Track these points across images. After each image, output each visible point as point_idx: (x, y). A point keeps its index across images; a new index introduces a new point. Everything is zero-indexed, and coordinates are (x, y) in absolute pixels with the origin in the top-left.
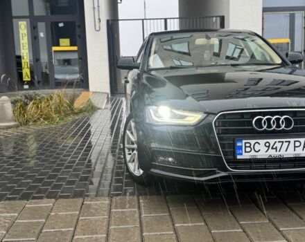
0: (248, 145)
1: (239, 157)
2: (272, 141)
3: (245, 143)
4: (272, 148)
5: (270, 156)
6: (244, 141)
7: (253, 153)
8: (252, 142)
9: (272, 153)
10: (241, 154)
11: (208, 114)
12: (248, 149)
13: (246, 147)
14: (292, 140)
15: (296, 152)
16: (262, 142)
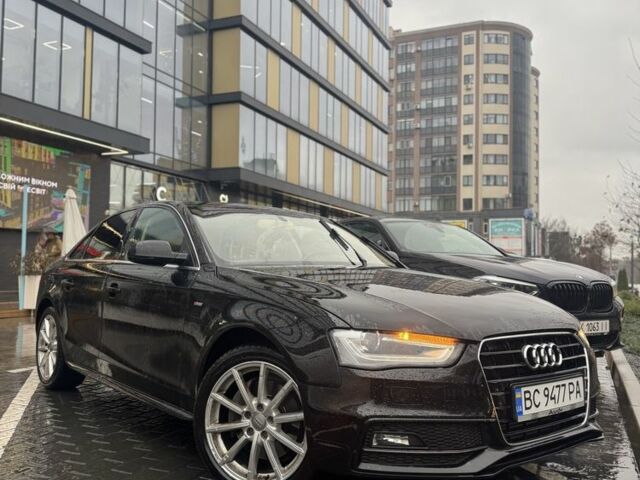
0: (527, 396)
1: (520, 419)
2: (550, 386)
3: (525, 392)
4: (552, 399)
5: (551, 411)
6: (524, 389)
7: (534, 410)
8: (532, 389)
9: (552, 406)
10: (521, 413)
11: (467, 343)
12: (528, 403)
13: (526, 399)
14: (567, 382)
15: (572, 402)
16: (541, 388)
